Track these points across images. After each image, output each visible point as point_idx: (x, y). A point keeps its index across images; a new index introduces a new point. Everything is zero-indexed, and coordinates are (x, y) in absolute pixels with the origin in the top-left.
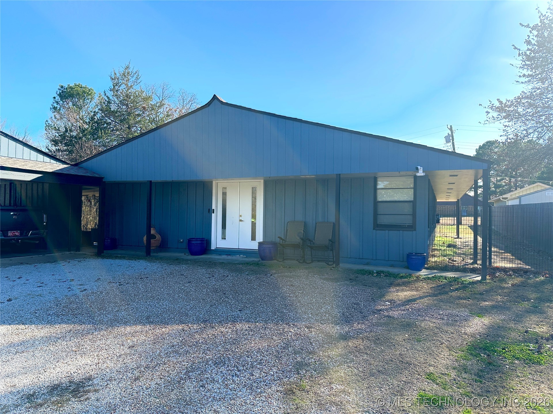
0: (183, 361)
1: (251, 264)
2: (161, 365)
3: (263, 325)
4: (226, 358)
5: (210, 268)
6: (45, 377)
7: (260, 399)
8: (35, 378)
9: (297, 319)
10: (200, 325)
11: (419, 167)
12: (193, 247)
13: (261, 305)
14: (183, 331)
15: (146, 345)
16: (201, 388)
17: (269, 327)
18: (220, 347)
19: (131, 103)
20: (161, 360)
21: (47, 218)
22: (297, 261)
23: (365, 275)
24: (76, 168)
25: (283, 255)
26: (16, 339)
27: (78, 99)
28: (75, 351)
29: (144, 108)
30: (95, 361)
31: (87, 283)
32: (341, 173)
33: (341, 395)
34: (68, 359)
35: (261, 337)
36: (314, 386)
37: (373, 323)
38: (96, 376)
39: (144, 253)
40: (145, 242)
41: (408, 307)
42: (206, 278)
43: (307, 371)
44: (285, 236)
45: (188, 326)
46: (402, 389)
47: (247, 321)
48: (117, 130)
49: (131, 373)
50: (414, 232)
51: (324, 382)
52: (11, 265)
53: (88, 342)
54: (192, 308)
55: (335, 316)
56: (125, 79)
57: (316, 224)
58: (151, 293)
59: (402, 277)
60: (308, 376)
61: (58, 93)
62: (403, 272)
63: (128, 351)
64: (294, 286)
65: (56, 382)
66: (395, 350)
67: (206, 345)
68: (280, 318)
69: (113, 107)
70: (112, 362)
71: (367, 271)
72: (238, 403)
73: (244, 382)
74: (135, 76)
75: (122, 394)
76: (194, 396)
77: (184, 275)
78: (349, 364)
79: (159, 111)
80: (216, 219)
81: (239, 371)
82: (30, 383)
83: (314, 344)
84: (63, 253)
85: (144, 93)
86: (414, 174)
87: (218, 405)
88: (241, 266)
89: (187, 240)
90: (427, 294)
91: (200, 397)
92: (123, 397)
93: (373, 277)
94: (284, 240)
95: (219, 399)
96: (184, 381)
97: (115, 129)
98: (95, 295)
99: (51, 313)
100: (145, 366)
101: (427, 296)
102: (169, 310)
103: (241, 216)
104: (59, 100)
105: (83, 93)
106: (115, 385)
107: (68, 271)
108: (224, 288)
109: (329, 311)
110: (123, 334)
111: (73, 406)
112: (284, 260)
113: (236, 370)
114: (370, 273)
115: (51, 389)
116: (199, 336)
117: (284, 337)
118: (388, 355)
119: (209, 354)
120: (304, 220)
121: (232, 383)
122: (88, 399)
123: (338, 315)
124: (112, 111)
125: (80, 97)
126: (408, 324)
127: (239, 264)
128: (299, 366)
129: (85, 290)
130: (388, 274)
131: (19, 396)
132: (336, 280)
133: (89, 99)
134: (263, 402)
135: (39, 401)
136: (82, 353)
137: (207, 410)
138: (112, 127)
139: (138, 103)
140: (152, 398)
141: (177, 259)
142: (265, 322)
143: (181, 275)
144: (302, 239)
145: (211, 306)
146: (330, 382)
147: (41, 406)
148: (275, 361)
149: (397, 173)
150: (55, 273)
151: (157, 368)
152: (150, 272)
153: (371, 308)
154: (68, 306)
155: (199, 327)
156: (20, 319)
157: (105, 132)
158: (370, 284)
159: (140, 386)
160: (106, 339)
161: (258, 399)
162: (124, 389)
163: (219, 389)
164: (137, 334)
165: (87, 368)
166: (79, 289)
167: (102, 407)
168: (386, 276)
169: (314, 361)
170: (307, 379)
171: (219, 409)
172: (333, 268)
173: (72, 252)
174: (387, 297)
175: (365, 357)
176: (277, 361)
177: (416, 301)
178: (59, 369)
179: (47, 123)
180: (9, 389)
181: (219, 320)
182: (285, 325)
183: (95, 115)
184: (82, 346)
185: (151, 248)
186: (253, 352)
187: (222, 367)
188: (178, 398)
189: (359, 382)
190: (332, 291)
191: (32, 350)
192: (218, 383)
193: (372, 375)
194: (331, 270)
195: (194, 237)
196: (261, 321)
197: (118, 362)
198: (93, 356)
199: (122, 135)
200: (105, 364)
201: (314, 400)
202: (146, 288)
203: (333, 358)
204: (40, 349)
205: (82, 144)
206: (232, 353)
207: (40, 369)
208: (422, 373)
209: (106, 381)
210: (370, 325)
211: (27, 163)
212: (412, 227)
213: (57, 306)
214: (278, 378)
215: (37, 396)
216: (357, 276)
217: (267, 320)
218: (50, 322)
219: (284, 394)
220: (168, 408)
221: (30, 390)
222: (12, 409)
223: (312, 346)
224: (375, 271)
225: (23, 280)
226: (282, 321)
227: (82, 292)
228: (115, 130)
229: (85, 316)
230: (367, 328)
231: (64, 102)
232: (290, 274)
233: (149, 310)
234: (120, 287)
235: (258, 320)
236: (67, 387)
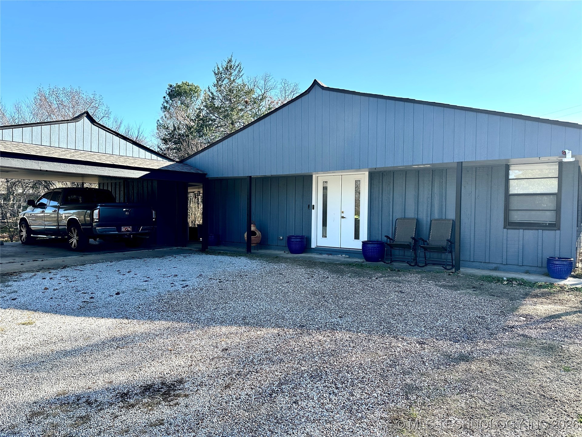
0: (276, 370)
1: (354, 265)
2: (253, 373)
3: (367, 336)
4: (323, 371)
5: (309, 268)
6: (140, 376)
7: (360, 425)
8: (130, 376)
9: (407, 333)
10: (296, 330)
11: (567, 151)
12: (293, 245)
13: (364, 312)
14: (279, 336)
15: (239, 349)
16: (294, 405)
17: (373, 339)
18: (317, 357)
19: (234, 98)
20: (254, 367)
21: (156, 214)
22: (408, 264)
23: (492, 283)
24: (181, 164)
25: (391, 257)
26: (118, 333)
27: (185, 97)
28: (171, 351)
29: (246, 102)
30: (189, 363)
31: (189, 279)
32: (463, 161)
33: (461, 432)
34: (163, 359)
35: (363, 350)
36: (427, 416)
37: (503, 342)
38: (187, 379)
39: (245, 250)
40: (246, 239)
41: (549, 325)
42: (304, 278)
43: (418, 396)
44: (393, 235)
45: (284, 330)
46: (545, 433)
47: (348, 330)
48: (221, 126)
49: (222, 380)
50: (558, 232)
51: (440, 413)
52: (124, 259)
53: (184, 341)
54: (289, 310)
55: (454, 332)
56: (228, 74)
57: (431, 221)
58: (249, 292)
59: (540, 287)
60: (419, 403)
61: (168, 92)
62: (542, 280)
63: (221, 354)
64: (403, 292)
65: (150, 383)
66: (534, 379)
67: (302, 354)
68: (386, 330)
69: (217, 103)
70: (205, 365)
71: (495, 277)
72: (335, 427)
73: (342, 403)
74: (237, 70)
75: (211, 403)
76: (286, 414)
77: (282, 274)
78: (472, 393)
79: (261, 104)
80: (316, 216)
81: (337, 388)
82: (126, 380)
83: (427, 364)
84: (171, 248)
85: (246, 86)
86: (559, 160)
87: (312, 427)
88: (342, 267)
89: (287, 238)
90: (575, 310)
91: (292, 415)
92: (212, 406)
93: (503, 286)
94: (392, 239)
95: (313, 420)
96: (276, 394)
97: (219, 125)
98: (195, 291)
99: (153, 309)
100: (236, 372)
101: (576, 311)
102: (265, 311)
103: (343, 212)
104: (169, 99)
105: (190, 91)
106: (205, 391)
107: (173, 266)
108: (324, 291)
109: (446, 325)
110: (218, 335)
111: (162, 411)
112: (392, 261)
113: (333, 387)
114: (499, 280)
115: (144, 390)
116: (294, 343)
117: (391, 353)
118: (524, 386)
119: (305, 365)
120: (417, 217)
121: (329, 402)
122: (177, 404)
123: (458, 330)
124: (216, 107)
125: (187, 95)
126: (551, 348)
127: (341, 264)
128: (409, 390)
129: (187, 286)
130: (522, 282)
131: (114, 394)
132: (456, 288)
133: (195, 97)
134: (364, 430)
135: (132, 401)
136: (177, 353)
137: (299, 432)
138: (216, 124)
139: (240, 97)
140: (241, 411)
141: (277, 257)
142: (369, 333)
143: (280, 274)
144: (413, 238)
145: (309, 310)
146: (447, 414)
147: (133, 407)
148: (380, 381)
149: (536, 159)
150: (161, 268)
151: (248, 376)
152: (250, 270)
153: (501, 324)
154: (169, 302)
155: (295, 333)
156: (124, 313)
157: (209, 128)
158: (499, 293)
159: (229, 395)
160: (201, 339)
161: (358, 425)
162: (213, 397)
163: (314, 408)
164: (232, 335)
165: (180, 369)
166: (181, 285)
167: (190, 415)
168: (520, 284)
169: (427, 385)
170: (419, 406)
171: (313, 433)
172: (452, 273)
173: (179, 248)
174: (521, 311)
175: (493, 385)
176: (382, 381)
177: (561, 317)
178: (153, 368)
179: (158, 122)
180: (107, 386)
181: (317, 326)
182: (392, 339)
183: (200, 112)
184: (178, 345)
185: (252, 245)
186: (353, 367)
187: (319, 382)
188: (268, 414)
189: (485, 417)
190: (450, 300)
191: (131, 346)
192: (313, 401)
193: (503, 410)
194: (450, 276)
195: (293, 234)
196: (364, 332)
197: (210, 366)
198: (187, 357)
199: (226, 132)
200: (197, 367)
201: (426, 435)
202: (245, 286)
203: (452, 384)
204: (138, 345)
205: (188, 142)
206: (329, 366)
207: (136, 367)
208: (572, 414)
209: (197, 386)
210: (499, 345)
211: (136, 161)
212: (554, 226)
213: (159, 301)
214: (383, 402)
215: (130, 396)
216: (482, 284)
217: (371, 331)
218: (150, 319)
219: (390, 423)
220: (257, 424)
221: (125, 388)
222: (106, 407)
223: (425, 367)
224: (505, 279)
225: (132, 274)
226: (388, 333)
227: (183, 288)
228: (219, 127)
229: (183, 313)
230: (496, 349)
231: (173, 101)
232: (399, 278)
233: (245, 310)
234: (220, 284)
235: (360, 329)
236: (159, 388)
